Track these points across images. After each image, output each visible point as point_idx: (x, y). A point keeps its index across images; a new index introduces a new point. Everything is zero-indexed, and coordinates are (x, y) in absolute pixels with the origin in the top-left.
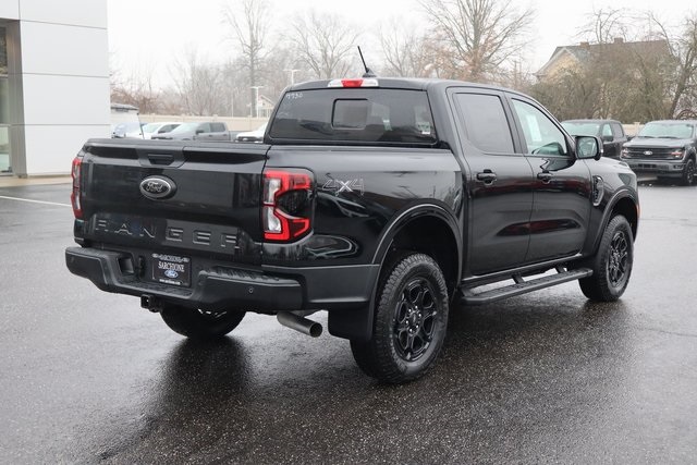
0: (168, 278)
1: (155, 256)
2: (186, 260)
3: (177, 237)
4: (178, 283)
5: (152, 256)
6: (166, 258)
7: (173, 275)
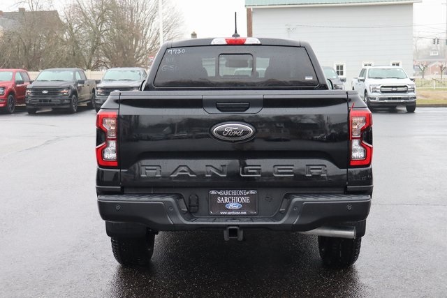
0: (231, 210)
1: (213, 192)
2: (252, 192)
3: (254, 173)
4: (245, 213)
5: (208, 193)
6: (227, 193)
7: (237, 207)
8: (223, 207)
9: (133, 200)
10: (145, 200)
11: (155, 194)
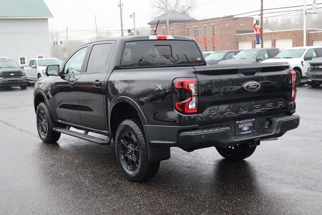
0: (245, 131)
1: (237, 122)
2: (253, 120)
3: (258, 109)
4: (251, 132)
5: (235, 123)
6: (243, 122)
7: (247, 129)
8: (241, 130)
9: (211, 131)
10: (217, 130)
11: (216, 127)
